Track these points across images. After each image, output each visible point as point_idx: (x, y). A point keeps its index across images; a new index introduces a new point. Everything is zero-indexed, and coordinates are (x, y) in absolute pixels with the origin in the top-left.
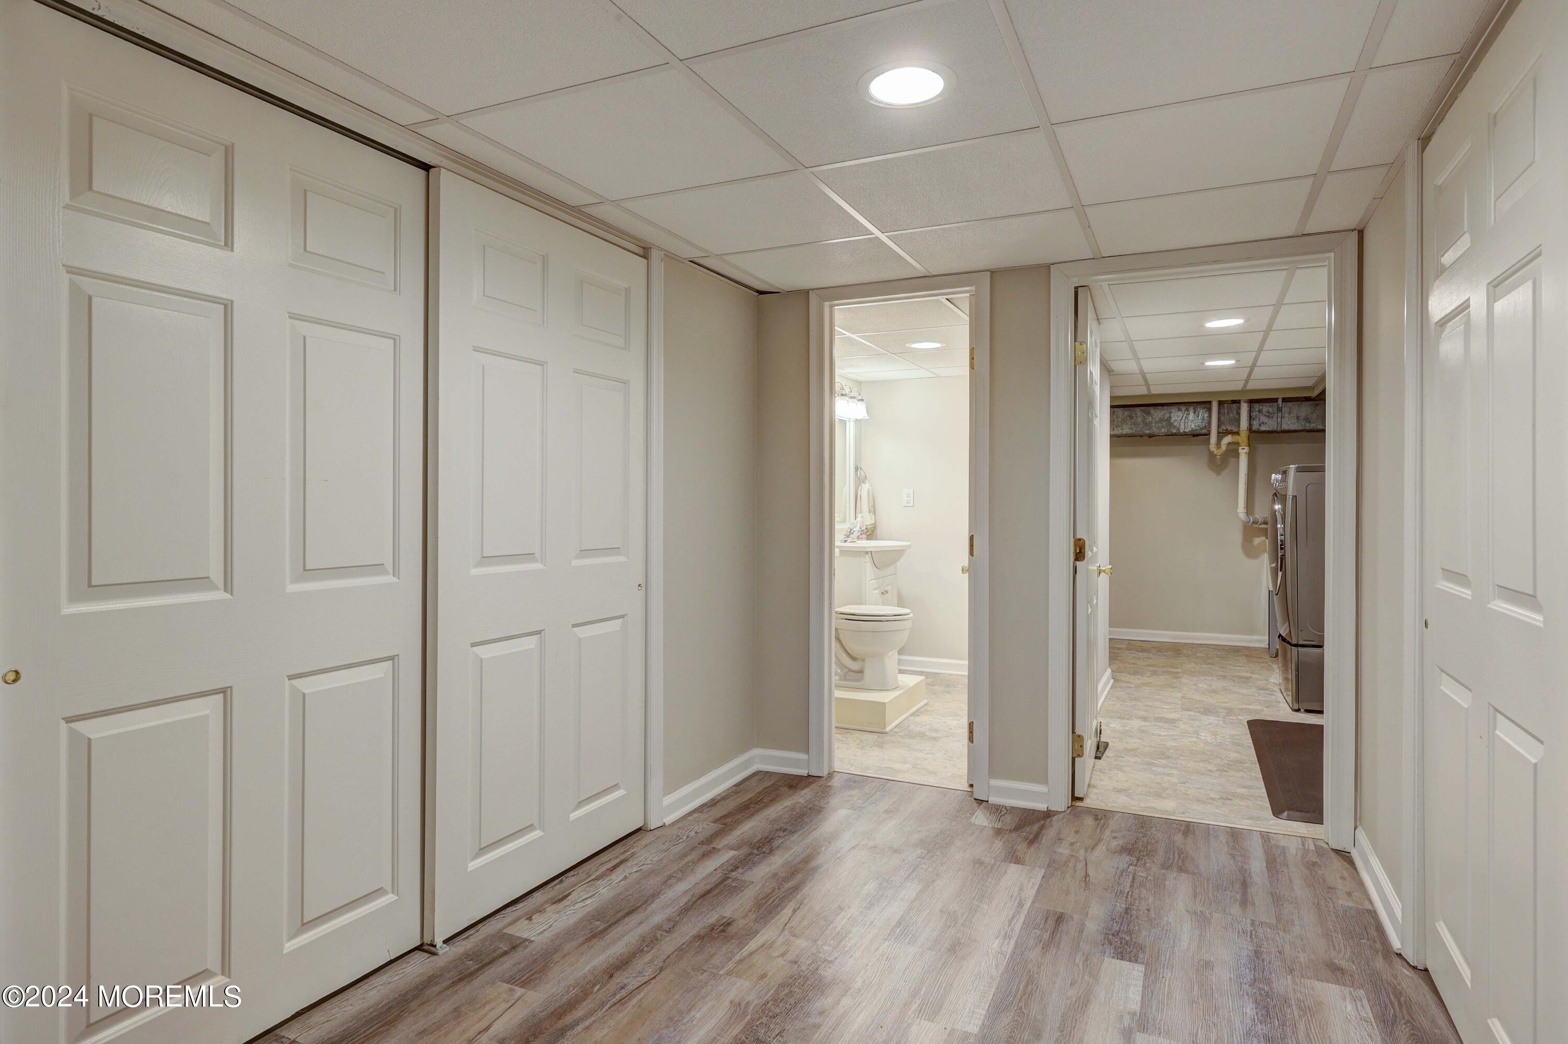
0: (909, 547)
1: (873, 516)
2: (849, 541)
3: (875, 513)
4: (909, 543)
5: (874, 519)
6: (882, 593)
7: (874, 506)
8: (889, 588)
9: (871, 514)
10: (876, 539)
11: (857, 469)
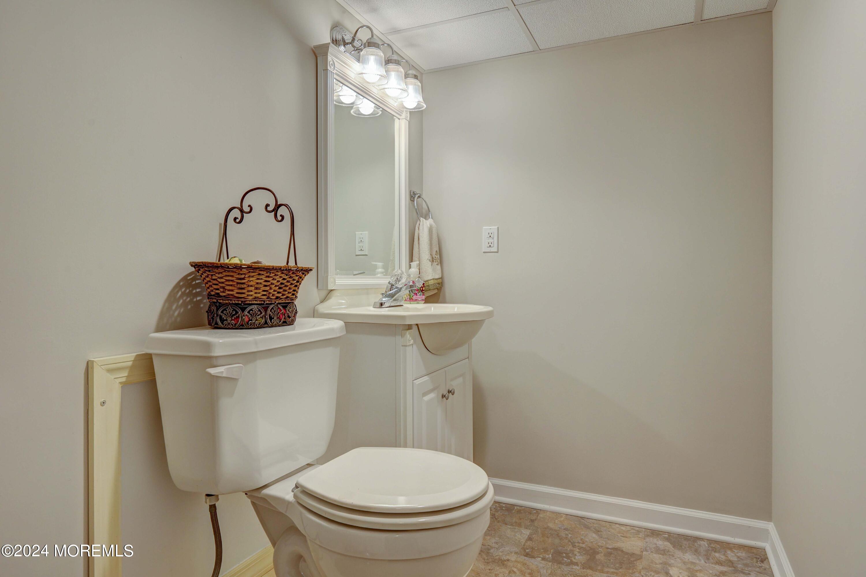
0: (489, 314)
1: (439, 267)
2: (387, 305)
3: (441, 263)
4: (490, 309)
5: (439, 272)
6: (443, 396)
7: (440, 252)
8: (455, 384)
9: (435, 264)
10: (444, 302)
11: (413, 196)
